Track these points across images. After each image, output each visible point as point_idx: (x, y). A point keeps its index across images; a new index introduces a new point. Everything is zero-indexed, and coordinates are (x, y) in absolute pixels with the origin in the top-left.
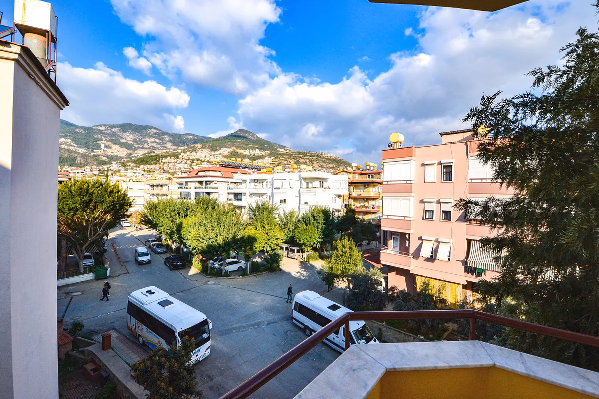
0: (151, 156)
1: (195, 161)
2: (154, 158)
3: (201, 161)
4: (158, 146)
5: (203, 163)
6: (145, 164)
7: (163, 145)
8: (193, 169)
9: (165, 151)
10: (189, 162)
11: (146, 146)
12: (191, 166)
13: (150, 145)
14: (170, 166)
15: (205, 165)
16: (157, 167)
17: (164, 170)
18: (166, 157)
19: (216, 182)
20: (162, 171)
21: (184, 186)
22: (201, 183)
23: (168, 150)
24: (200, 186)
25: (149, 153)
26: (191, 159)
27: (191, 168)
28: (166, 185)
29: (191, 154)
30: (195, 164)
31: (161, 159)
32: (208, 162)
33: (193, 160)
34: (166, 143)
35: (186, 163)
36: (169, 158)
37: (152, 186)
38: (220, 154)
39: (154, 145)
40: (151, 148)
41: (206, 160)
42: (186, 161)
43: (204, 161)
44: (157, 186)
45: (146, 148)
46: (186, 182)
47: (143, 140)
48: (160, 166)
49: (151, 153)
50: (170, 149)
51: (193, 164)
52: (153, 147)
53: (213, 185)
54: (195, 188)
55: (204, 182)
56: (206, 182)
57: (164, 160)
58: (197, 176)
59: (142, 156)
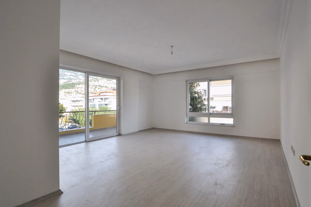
0: (69, 84)
1: (97, 87)
2: (72, 85)
3: (101, 86)
4: (74, 78)
5: (102, 88)
6: (65, 89)
7: (77, 77)
8: (96, 91)
9: (78, 81)
10: (94, 87)
11: (65, 77)
12: (95, 89)
13: (68, 77)
14: (82, 90)
15: (104, 89)
16: (73, 90)
17: (78, 92)
18: (79, 84)
19: (111, 99)
20: (77, 93)
21: (92, 101)
22: (102, 99)
23: (80, 80)
24: (101, 101)
25: (68, 82)
26: (95, 85)
27: (95, 91)
28: (82, 100)
29: (95, 82)
30: (98, 88)
31: (75, 85)
32: (106, 87)
33: (97, 86)
34: (79, 76)
35: (92, 88)
36: (81, 85)
37: (73, 101)
38: (113, 83)
39: (71, 77)
40: (69, 79)
41: (104, 86)
42: (91, 87)
43: (103, 87)
44: (76, 101)
45: (66, 79)
46: (93, 99)
47: (64, 74)
48: (75, 89)
49: (69, 82)
50: (81, 79)
51: (96, 88)
52: (70, 78)
53: (108, 100)
54: (99, 102)
55: (104, 99)
56: (105, 98)
57: (78, 86)
58: (99, 95)
59: (63, 84)
